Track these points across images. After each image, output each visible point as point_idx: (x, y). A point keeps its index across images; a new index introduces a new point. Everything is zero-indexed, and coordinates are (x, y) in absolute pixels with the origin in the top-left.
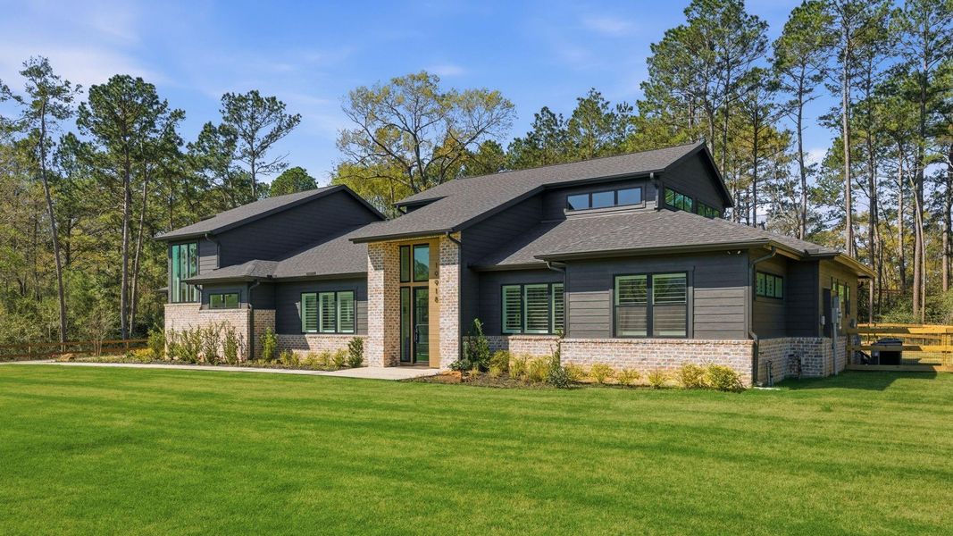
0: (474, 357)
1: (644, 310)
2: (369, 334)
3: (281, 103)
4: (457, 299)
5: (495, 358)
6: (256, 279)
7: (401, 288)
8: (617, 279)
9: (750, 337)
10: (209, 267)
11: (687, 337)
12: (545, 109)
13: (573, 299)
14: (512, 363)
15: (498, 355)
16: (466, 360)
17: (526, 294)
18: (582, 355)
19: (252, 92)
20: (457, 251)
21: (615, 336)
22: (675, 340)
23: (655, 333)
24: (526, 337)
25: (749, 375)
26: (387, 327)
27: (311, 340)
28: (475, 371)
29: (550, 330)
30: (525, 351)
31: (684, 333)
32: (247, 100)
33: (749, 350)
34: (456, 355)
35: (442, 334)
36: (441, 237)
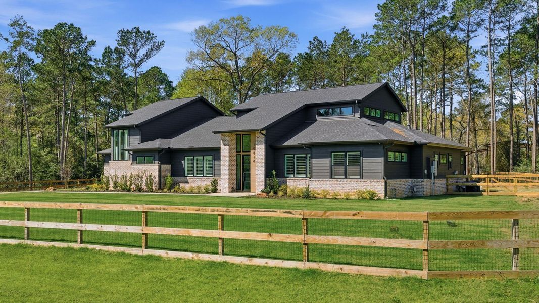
0: (272, 188)
1: (343, 167)
2: (221, 177)
3: (153, 34)
4: (264, 161)
5: (281, 188)
6: (163, 149)
7: (237, 155)
8: (333, 154)
9: (384, 179)
10: (136, 142)
11: (360, 178)
12: (315, 38)
13: (315, 161)
14: (288, 190)
15: (283, 187)
16: (268, 189)
17: (296, 158)
18: (318, 186)
19: (135, 28)
20: (264, 139)
21: (331, 178)
22: (355, 180)
23: (348, 177)
24: (295, 179)
25: (383, 194)
26: (230, 173)
27: (190, 180)
28: (272, 194)
29: (306, 175)
30: (295, 185)
31: (359, 177)
32: (131, 33)
33: (383, 184)
34: (263, 187)
35: (257, 177)
36: (256, 132)
